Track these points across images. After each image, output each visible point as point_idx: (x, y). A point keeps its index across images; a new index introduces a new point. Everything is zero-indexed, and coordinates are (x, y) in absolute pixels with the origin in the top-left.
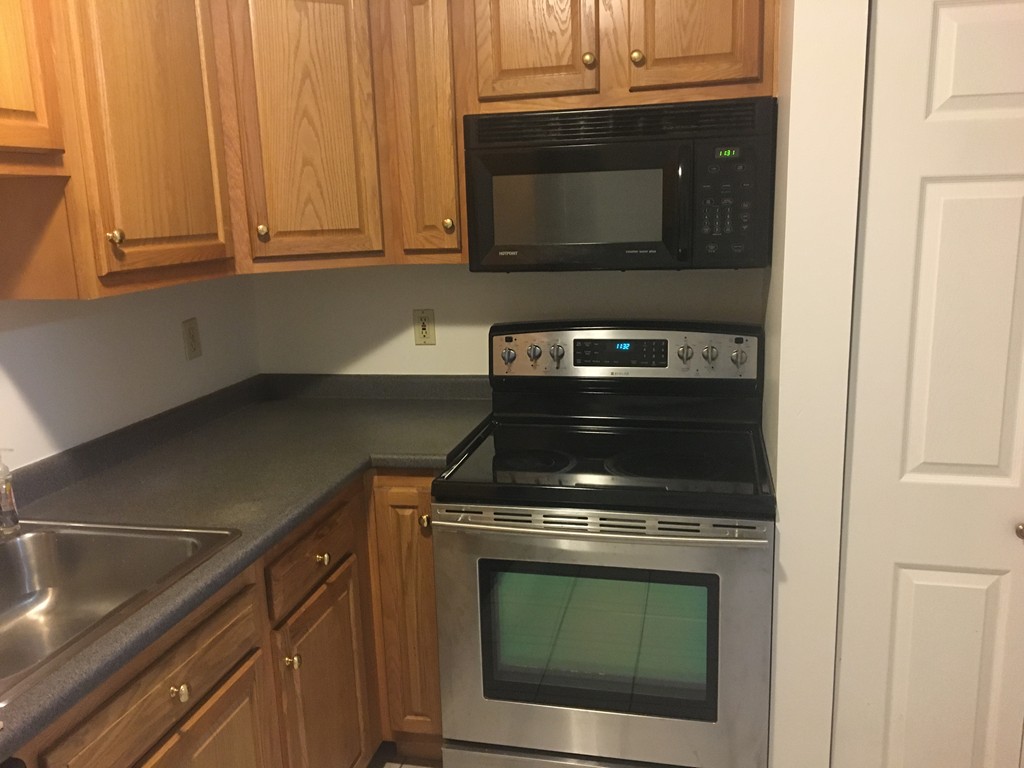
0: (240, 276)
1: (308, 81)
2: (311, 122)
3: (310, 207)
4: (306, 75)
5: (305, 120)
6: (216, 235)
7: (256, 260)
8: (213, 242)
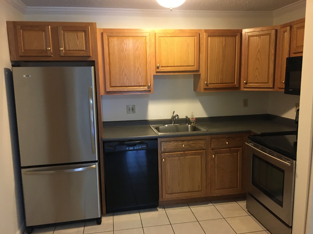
0: (242, 91)
1: (259, 53)
2: (259, 60)
3: (256, 78)
4: (259, 51)
5: (258, 60)
6: (234, 83)
7: (245, 88)
8: (234, 84)
